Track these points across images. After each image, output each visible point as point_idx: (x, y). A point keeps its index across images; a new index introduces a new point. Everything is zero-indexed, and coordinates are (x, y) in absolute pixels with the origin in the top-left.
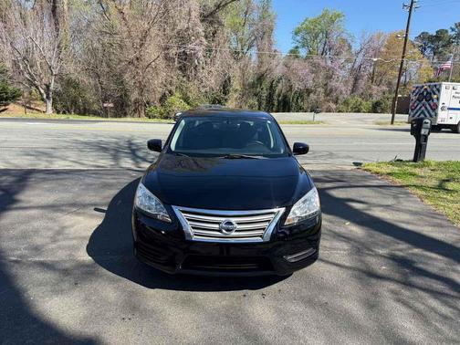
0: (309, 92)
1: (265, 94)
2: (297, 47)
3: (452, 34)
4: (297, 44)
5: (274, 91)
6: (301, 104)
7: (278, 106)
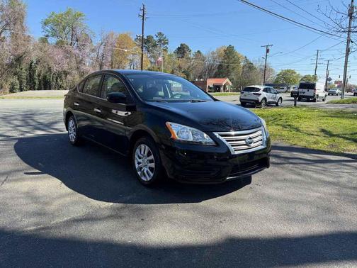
0: (66, 73)
1: (25, 74)
2: (47, 36)
3: (155, 39)
4: (47, 33)
5: (34, 72)
6: (60, 83)
7: (40, 84)
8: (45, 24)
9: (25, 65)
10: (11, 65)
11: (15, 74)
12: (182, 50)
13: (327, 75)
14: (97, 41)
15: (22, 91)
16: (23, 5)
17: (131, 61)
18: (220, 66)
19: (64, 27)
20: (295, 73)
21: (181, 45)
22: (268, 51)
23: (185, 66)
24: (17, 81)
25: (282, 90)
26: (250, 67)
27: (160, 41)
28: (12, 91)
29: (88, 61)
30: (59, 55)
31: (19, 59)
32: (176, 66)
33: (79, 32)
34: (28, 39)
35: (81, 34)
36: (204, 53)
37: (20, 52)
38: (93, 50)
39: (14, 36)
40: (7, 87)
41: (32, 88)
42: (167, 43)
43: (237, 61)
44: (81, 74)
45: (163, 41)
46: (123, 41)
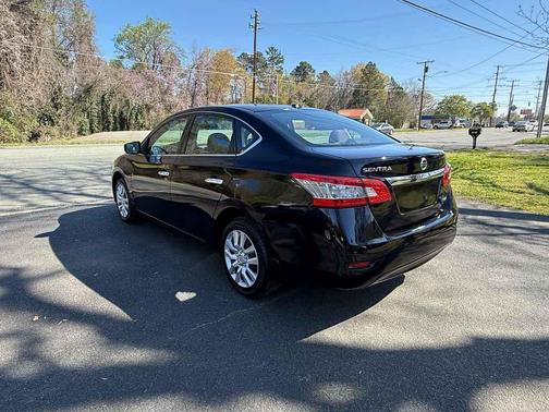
0: (148, 108)
1: (96, 110)
2: (122, 57)
3: (266, 57)
4: (121, 54)
5: (108, 107)
6: (141, 121)
7: (115, 123)
8: (119, 41)
9: (95, 98)
10: (79, 99)
11: (84, 111)
12: (302, 71)
13: (511, 102)
14: (186, 63)
15: (92, 132)
16: (90, 16)
17: (234, 89)
18: (356, 93)
19: (143, 44)
20: (464, 100)
21: (301, 63)
22: (426, 70)
23: (307, 93)
24: (86, 120)
25: (445, 125)
26: (399, 93)
27: (272, 59)
28: (80, 133)
29: (175, 90)
30: (138, 83)
31: (88, 90)
32: (294, 92)
33: (163, 50)
34: (98, 63)
35: (166, 52)
36: (332, 74)
37: (89, 80)
38: (183, 76)
39: (80, 58)
40: (75, 128)
41: (106, 129)
42: (282, 62)
43: (379, 85)
44: (168, 108)
45: (277, 59)
46: (221, 61)
